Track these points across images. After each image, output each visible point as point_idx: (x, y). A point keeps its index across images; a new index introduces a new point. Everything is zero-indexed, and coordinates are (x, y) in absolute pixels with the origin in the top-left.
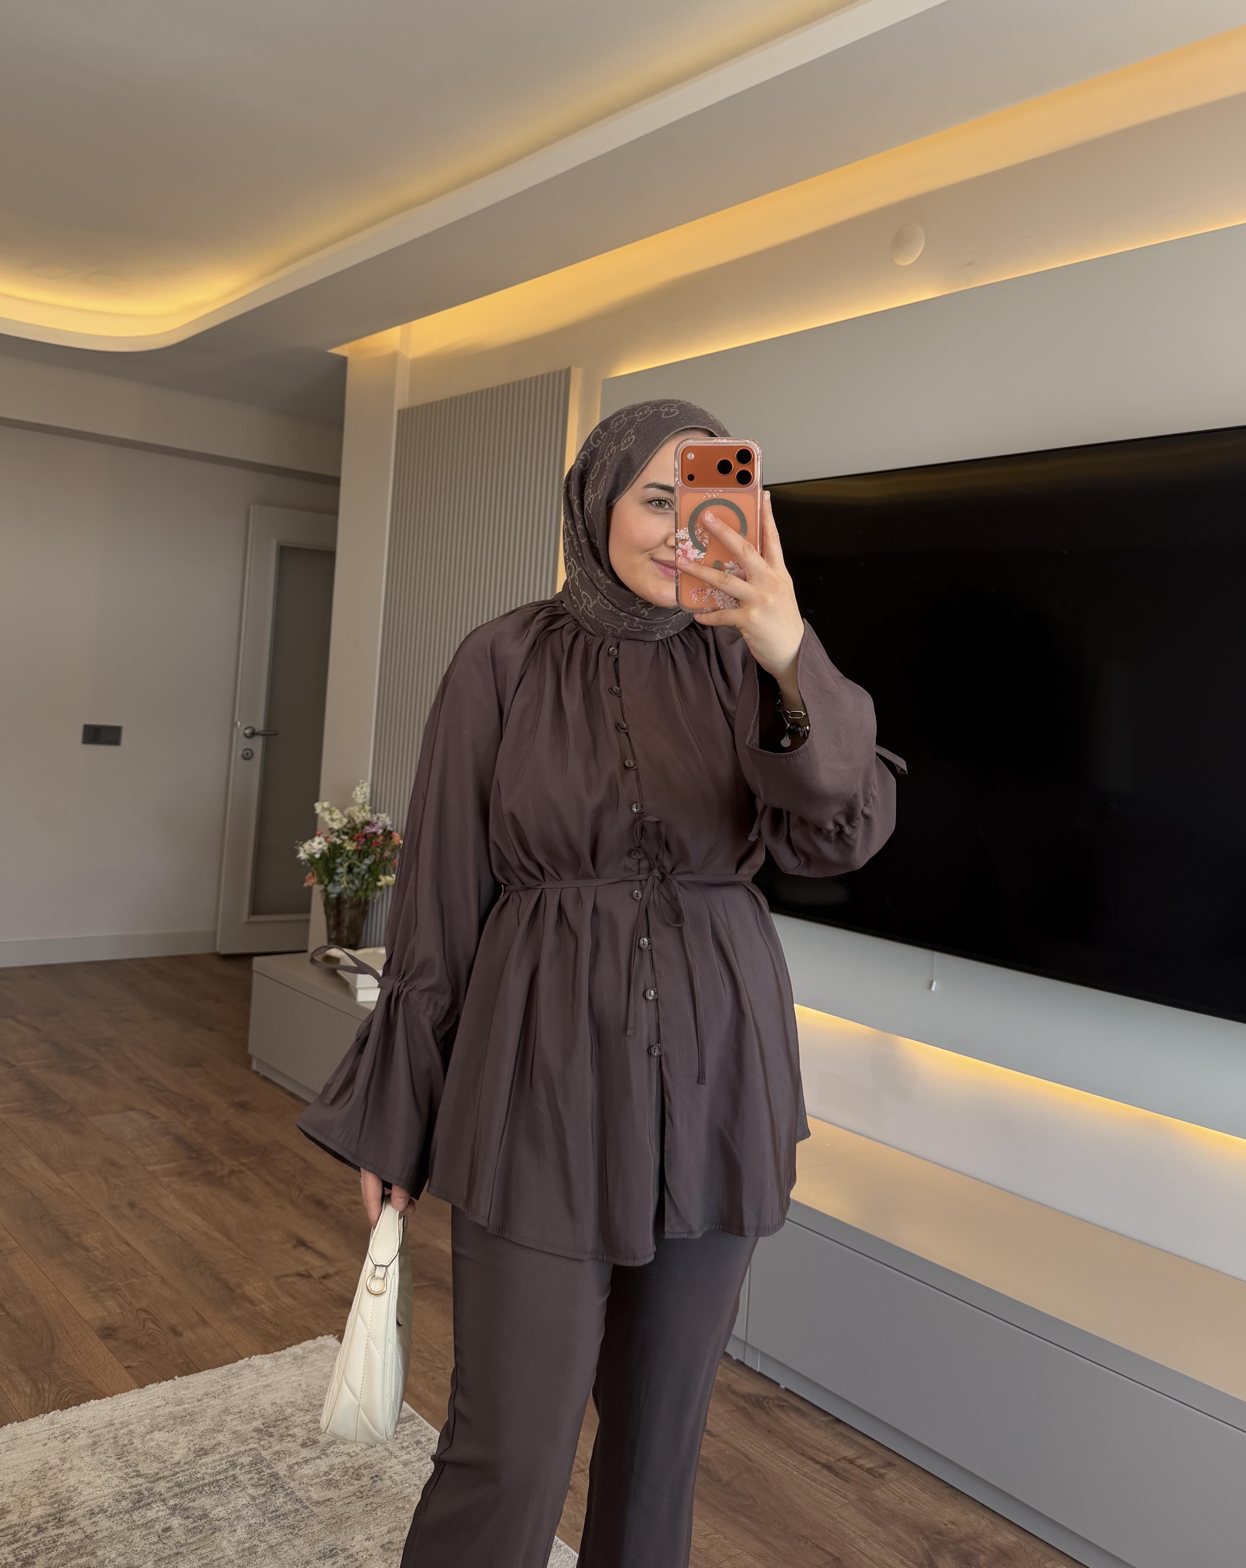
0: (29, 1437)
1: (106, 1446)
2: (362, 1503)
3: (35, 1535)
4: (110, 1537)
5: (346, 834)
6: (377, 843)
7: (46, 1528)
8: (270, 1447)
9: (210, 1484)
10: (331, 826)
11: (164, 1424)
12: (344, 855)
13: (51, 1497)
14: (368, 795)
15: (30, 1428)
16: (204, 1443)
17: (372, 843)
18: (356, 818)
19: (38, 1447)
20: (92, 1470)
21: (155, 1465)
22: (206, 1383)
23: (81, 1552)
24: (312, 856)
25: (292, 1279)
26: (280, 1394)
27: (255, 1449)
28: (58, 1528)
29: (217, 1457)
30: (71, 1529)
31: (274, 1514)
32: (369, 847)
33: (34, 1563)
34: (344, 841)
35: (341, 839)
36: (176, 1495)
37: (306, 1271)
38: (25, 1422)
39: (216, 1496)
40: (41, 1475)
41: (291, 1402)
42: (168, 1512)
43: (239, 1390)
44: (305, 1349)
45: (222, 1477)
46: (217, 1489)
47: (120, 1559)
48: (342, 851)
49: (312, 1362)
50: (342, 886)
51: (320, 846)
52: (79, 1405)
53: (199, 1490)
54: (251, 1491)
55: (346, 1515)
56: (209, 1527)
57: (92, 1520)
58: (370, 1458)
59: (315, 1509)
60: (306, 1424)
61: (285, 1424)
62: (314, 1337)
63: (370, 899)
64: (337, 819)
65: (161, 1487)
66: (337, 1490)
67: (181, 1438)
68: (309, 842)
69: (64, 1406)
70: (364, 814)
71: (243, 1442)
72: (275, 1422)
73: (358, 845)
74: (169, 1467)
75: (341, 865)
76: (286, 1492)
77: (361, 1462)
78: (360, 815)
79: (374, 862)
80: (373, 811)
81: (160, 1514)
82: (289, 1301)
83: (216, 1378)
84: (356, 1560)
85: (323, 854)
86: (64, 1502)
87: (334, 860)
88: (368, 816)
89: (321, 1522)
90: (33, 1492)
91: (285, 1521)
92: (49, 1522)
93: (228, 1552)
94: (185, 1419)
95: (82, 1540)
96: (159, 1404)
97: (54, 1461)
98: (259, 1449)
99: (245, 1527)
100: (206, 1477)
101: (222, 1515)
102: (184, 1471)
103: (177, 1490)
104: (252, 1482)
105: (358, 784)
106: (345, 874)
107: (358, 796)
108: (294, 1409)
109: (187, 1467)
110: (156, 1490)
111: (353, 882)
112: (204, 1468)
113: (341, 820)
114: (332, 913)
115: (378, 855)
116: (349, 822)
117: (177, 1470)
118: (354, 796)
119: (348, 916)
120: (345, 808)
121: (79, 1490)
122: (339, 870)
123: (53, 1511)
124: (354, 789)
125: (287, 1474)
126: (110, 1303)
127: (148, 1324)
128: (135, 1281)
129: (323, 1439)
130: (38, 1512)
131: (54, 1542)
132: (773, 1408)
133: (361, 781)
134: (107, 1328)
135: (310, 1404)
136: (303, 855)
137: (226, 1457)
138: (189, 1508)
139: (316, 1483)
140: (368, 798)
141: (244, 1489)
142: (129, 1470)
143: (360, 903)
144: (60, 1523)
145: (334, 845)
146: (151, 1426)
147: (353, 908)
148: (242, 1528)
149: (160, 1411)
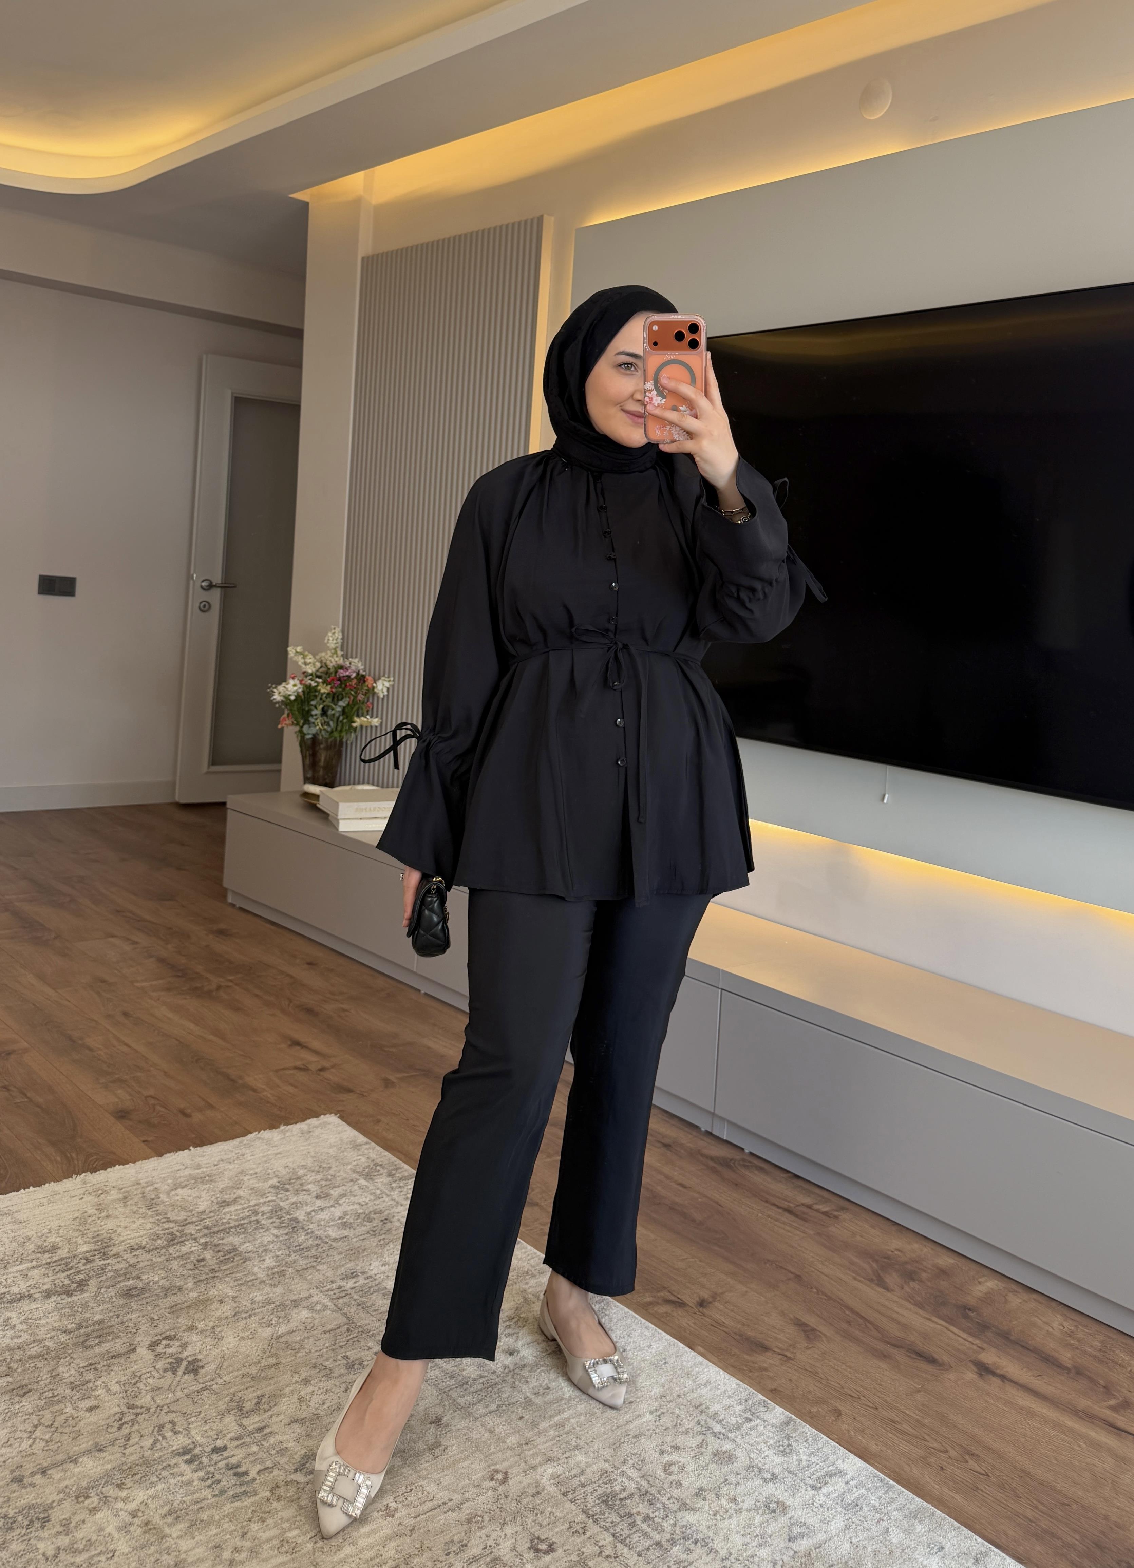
0: (67, 1193)
1: (136, 1200)
2: (376, 1240)
3: (84, 1265)
4: (151, 1265)
5: (319, 677)
6: (351, 686)
7: (94, 1260)
8: (287, 1199)
9: (236, 1227)
10: (304, 670)
11: (186, 1183)
12: (318, 698)
13: (93, 1238)
14: (340, 641)
15: (66, 1186)
16: (226, 1197)
17: (346, 686)
18: (328, 662)
19: (75, 1201)
20: (126, 1217)
21: (183, 1213)
22: (220, 1152)
23: (128, 1276)
24: (287, 697)
25: (291, 1072)
26: (291, 1160)
27: (274, 1201)
28: (104, 1259)
29: (239, 1207)
30: (116, 1260)
31: (298, 1248)
32: (344, 690)
33: (88, 1285)
34: (318, 683)
35: (316, 682)
36: (206, 1235)
37: (304, 1065)
38: (60, 1183)
39: (243, 1236)
40: (82, 1221)
41: (303, 1166)
42: (200, 1247)
43: (252, 1157)
44: (310, 1125)
45: (246, 1221)
46: (243, 1230)
47: (163, 1281)
48: (317, 694)
49: (317, 1135)
50: (318, 728)
51: (295, 688)
52: (106, 1170)
53: (227, 1231)
54: (275, 1232)
55: (363, 1248)
56: (240, 1257)
57: (133, 1254)
58: (379, 1206)
59: (334, 1244)
60: (319, 1181)
61: (298, 1182)
62: (317, 1115)
63: (344, 740)
64: (310, 663)
65: (191, 1229)
66: (352, 1230)
67: (203, 1194)
68: (284, 684)
69: (94, 1170)
70: (337, 659)
71: (262, 1196)
72: (290, 1180)
73: (331, 688)
74: (196, 1215)
75: (316, 707)
76: (306, 1232)
77: (371, 1209)
78: (333, 660)
79: (348, 704)
80: (345, 657)
81: (193, 1249)
82: (291, 1089)
83: (230, 1148)
84: (375, 1280)
85: (298, 696)
86: (106, 1241)
87: (309, 702)
88: (341, 661)
89: (341, 1253)
90: (76, 1234)
91: (309, 1253)
92: (95, 1255)
93: (259, 1275)
94: (207, 1179)
95: (126, 1268)
96: (179, 1168)
97: (92, 1211)
98: (278, 1201)
99: (273, 1257)
100: (231, 1221)
101: (250, 1249)
102: (210, 1218)
103: (206, 1231)
104: (274, 1225)
105: (331, 630)
106: (319, 716)
107: (330, 642)
108: (306, 1171)
109: (212, 1214)
110: (187, 1231)
111: (328, 725)
112: (229, 1215)
113: (314, 664)
114: (308, 752)
115: (352, 698)
116: (321, 667)
117: (203, 1217)
118: (326, 641)
119: (323, 757)
120: (317, 655)
121: (118, 1232)
122: (313, 713)
123: (97, 1247)
124: (326, 634)
125: (306, 1219)
126: (119, 1091)
127: (158, 1108)
128: (139, 1074)
129: (335, 1193)
130: (85, 1248)
131: (102, 1269)
132: (739, 1167)
133: (333, 627)
134: (121, 1111)
135: (320, 1167)
136: (277, 697)
137: (248, 1207)
138: (219, 1245)
139: (333, 1225)
140: (340, 644)
141: (267, 1230)
142: (160, 1217)
143: (335, 744)
144: (105, 1256)
145: (309, 687)
146: (175, 1185)
147: (328, 748)
148: (270, 1258)
149: (181, 1174)
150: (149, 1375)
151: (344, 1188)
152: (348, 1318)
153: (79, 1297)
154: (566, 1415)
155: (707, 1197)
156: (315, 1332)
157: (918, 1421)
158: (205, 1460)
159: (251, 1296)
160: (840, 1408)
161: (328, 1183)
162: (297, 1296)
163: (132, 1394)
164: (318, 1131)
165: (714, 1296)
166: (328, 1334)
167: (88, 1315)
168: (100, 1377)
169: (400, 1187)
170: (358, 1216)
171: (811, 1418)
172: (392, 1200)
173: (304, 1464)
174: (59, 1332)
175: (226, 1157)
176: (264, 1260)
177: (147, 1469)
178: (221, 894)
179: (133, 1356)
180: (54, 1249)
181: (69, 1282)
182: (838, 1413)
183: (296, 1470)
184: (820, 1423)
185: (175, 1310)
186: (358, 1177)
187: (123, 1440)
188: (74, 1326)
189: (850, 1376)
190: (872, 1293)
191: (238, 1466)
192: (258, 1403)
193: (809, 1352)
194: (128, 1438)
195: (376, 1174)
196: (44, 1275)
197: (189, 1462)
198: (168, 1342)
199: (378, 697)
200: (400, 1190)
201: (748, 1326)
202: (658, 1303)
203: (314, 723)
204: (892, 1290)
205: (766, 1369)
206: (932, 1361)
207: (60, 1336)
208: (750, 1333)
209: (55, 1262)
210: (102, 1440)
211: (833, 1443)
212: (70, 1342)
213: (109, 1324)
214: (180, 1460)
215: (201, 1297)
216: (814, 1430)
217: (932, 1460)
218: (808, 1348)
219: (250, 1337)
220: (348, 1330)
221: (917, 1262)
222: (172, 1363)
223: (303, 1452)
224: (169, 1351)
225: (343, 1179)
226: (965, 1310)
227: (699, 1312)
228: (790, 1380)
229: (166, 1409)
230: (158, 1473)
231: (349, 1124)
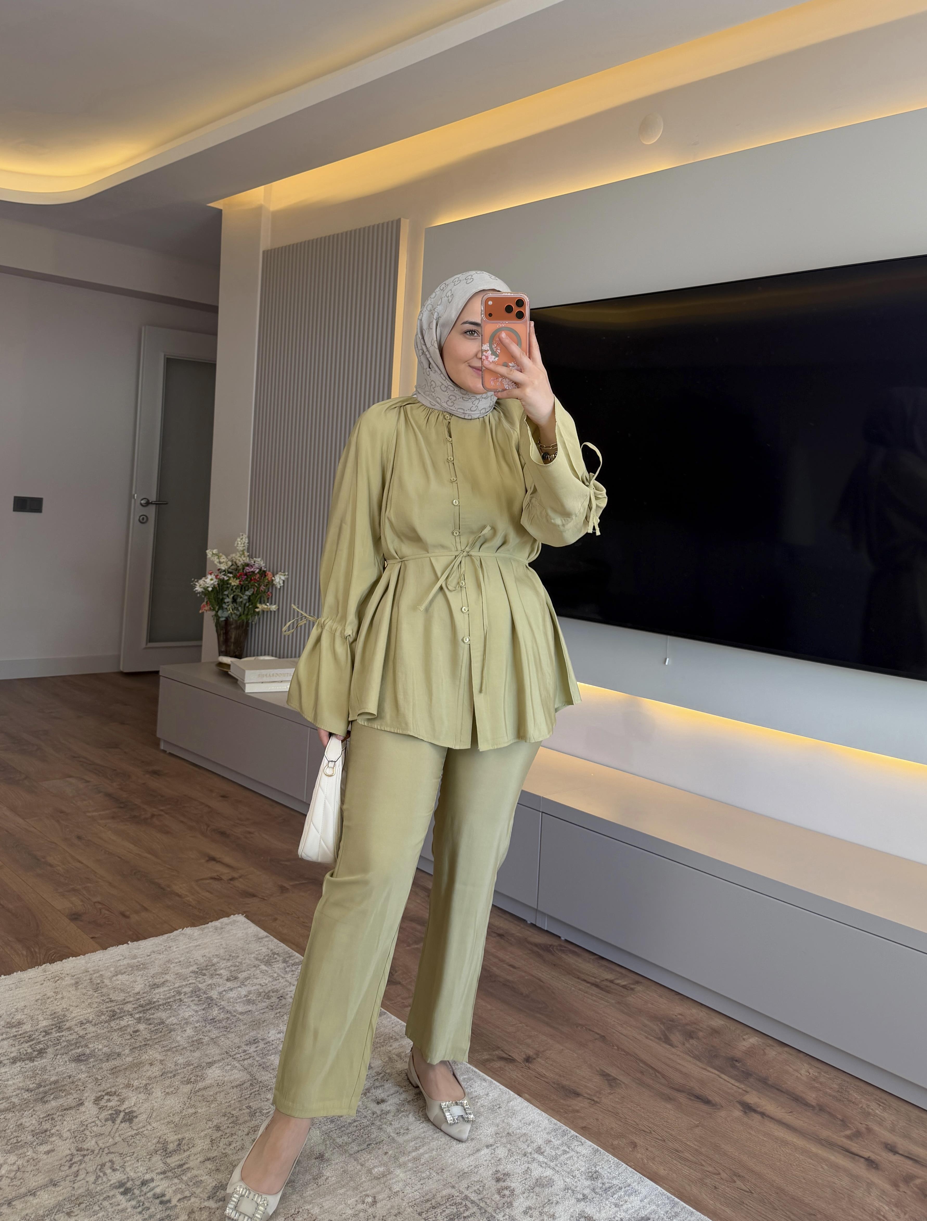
0: (30, 980)
1: (85, 984)
2: (273, 1013)
3: (44, 1037)
4: (97, 1036)
5: (230, 573)
6: (255, 579)
7: (51, 1033)
8: (204, 982)
9: (163, 1004)
10: (219, 568)
11: (125, 970)
12: (230, 590)
13: (51, 1015)
14: (246, 544)
15: (30, 974)
16: (156, 981)
17: (251, 579)
18: (237, 561)
19: (37, 986)
20: (77, 998)
21: (121, 994)
22: (152, 945)
23: (78, 1045)
24: (206, 589)
25: (208, 881)
26: (207, 950)
27: (194, 983)
28: (59, 1032)
29: (166, 989)
30: (69, 1033)
31: (212, 1020)
32: (250, 582)
33: (46, 1052)
34: (230, 578)
35: (228, 576)
36: (140, 1012)
37: (218, 876)
38: (26, 971)
39: (169, 1012)
40: (43, 1001)
41: (216, 955)
42: (136, 1021)
43: (177, 949)
44: (222, 923)
45: (171, 1000)
46: (169, 1007)
47: (105, 1049)
48: (229, 586)
49: (228, 931)
50: (229, 612)
51: (212, 582)
52: (62, 961)
53: (157, 1008)
54: (195, 1008)
55: (263, 1020)
56: (166, 1029)
57: (83, 1027)
58: (276, 986)
59: (241, 1017)
60: (229, 967)
61: (213, 968)
62: (228, 915)
63: (250, 621)
64: (223, 562)
65: (129, 1007)
66: (255, 1005)
67: (138, 979)
68: (203, 579)
69: (52, 961)
70: (244, 559)
71: (184, 980)
72: (206, 966)
73: (240, 581)
74: (132, 996)
76: (219, 1008)
77: (270, 989)
78: (241, 560)
79: (253, 594)
80: (251, 557)
81: (130, 1022)
82: (207, 895)
83: (160, 942)
84: (272, 1044)
85: (214, 588)
86: (61, 1017)
87: (223, 592)
88: (247, 560)
89: (246, 1024)
90: (38, 1012)
91: (220, 1024)
92: (52, 1029)
93: (181, 1043)
94: (141, 967)
95: (77, 1039)
96: (119, 958)
97: (50, 994)
98: (197, 983)
99: (192, 1028)
100: (160, 1000)
101: (174, 1022)
102: (143, 998)
103: (141, 1009)
104: (194, 1002)
105: (239, 536)
106: (230, 603)
107: (239, 545)
108: (218, 959)
109: (145, 995)
110: (125, 1009)
111: (238, 610)
112: (158, 995)
113: (226, 563)
114: (222, 632)
115: (256, 589)
116: (232, 565)
117: (138, 997)
118: (236, 545)
119: (233, 635)
120: (229, 555)
121: (71, 1010)
122: (226, 601)
123: (54, 1022)
124: (236, 540)
125: (219, 997)
126: (74, 899)
127: (104, 911)
128: (89, 885)
129: (242, 976)
130: (45, 1023)
131: (58, 1040)
132: (557, 952)
133: (241, 534)
134: (74, 914)
135: (230, 956)
136: (198, 589)
137: (173, 989)
138: (149, 1019)
139: (240, 1002)
140: (247, 547)
141: (189, 1006)
142: (105, 998)
143: (243, 625)
144: (60, 1029)
145: (222, 580)
146: (116, 972)
147: (237, 628)
148: (190, 1029)
149: (121, 963)
150: (93, 1124)
151: (249, 972)
152: (251, 1075)
153: (40, 1062)
154: (421, 1151)
155: (532, 975)
156: (225, 1088)
157: (696, 1150)
158: (137, 1192)
159: (175, 1059)
160: (636, 1141)
161: (236, 968)
162: (211, 1060)
163: (81, 1139)
164: (229, 927)
165: (537, 1054)
166: (235, 1089)
167: (46, 1077)
168: (55, 1126)
169: (292, 971)
170: (259, 994)
171: (613, 1149)
172: (286, 981)
173: (215, 1193)
174: (23, 1091)
175: (157, 949)
176: (185, 1030)
177: (91, 1200)
178: (156, 743)
179: (82, 1109)
180: (20, 1023)
181: (31, 1051)
182: (634, 1145)
183: (209, 1198)
184: (620, 1153)
185: (114, 1071)
186: (260, 964)
187: (73, 1177)
188: (35, 1085)
189: (643, 1115)
190: (661, 1049)
191: (163, 1195)
192: (179, 1144)
193: (611, 1096)
194: (77, 1174)
195: (274, 961)
196: (12, 1045)
197: (124, 1193)
198: (109, 1097)
199: (276, 588)
200: (292, 973)
201: (564, 1077)
202: (493, 1060)
203: (226, 608)
204: (677, 1047)
205: (578, 1111)
206: (707, 1102)
207: (24, 1094)
208: (566, 1083)
209: (20, 1035)
210: (56, 1178)
211: (631, 1169)
212: (32, 1098)
213: (62, 1084)
214: (116, 1192)
215: (135, 1061)
216: (616, 1159)
217: (708, 1181)
218: (610, 1094)
219: (174, 1092)
220: (251, 1085)
221: (695, 1024)
222: (112, 1114)
223: (214, 1184)
224: (110, 1104)
225: (247, 966)
226: (733, 1061)
227: (526, 1066)
228: (597, 1120)
229: (106, 1151)
230: (99, 1203)
231: (253, 921)
